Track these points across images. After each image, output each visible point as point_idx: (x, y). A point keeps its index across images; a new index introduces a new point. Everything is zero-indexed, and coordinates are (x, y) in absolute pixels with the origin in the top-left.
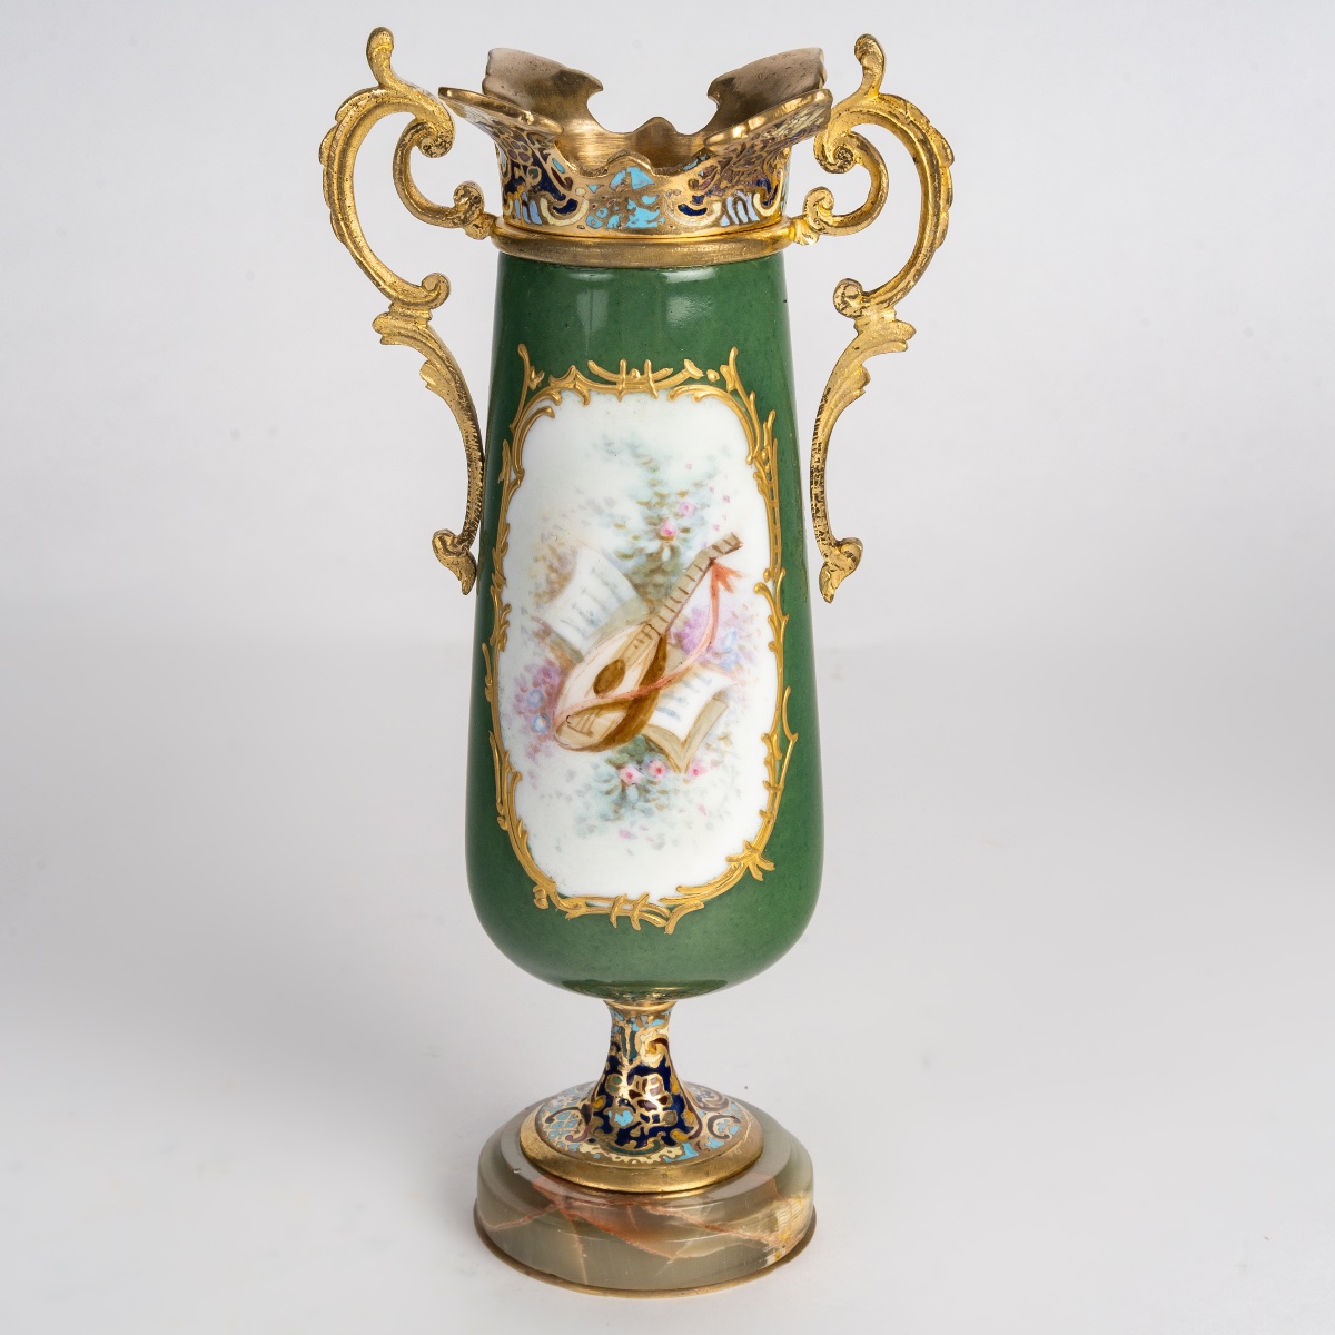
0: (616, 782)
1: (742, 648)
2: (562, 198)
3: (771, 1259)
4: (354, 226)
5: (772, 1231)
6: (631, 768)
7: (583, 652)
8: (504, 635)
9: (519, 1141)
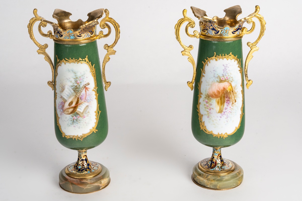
0: (72, 119)
1: (90, 99)
2: (61, 34)
3: (101, 188)
4: (33, 37)
5: (101, 184)
6: (75, 117)
7: (67, 100)
8: (57, 97)
9: (65, 171)
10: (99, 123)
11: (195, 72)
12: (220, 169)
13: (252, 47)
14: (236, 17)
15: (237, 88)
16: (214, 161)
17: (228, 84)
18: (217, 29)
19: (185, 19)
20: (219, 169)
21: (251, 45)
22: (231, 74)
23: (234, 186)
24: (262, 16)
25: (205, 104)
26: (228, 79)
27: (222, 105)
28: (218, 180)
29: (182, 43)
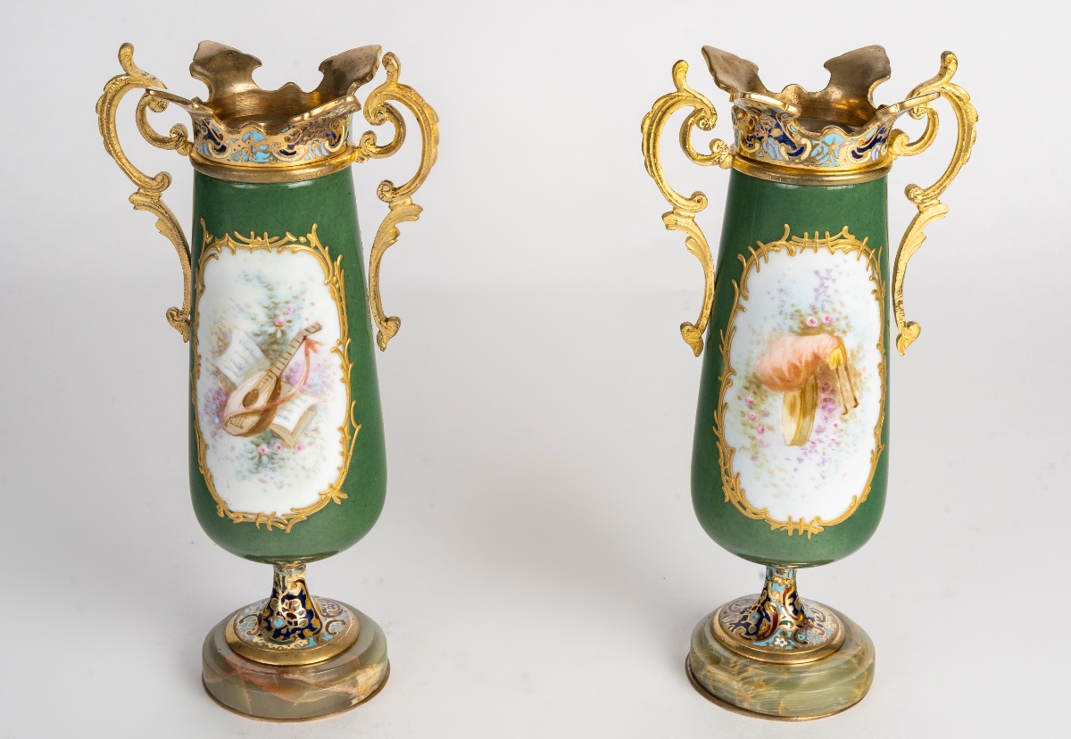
0: (256, 453)
1: (324, 383)
2: (219, 144)
3: (355, 702)
4: (116, 147)
5: (354, 686)
6: (264, 446)
7: (237, 384)
8: (199, 371)
9: (224, 633)
10: (351, 467)
11: (710, 289)
12: (789, 643)
13: (925, 205)
14: (870, 90)
15: (864, 356)
16: (770, 612)
17: (831, 343)
18: (797, 139)
19: (680, 98)
20: (786, 643)
21: (920, 198)
22: (842, 304)
23: (841, 707)
24: (963, 92)
25: (746, 409)
26: (830, 325)
27: (804, 416)
28: (783, 685)
29: (665, 183)
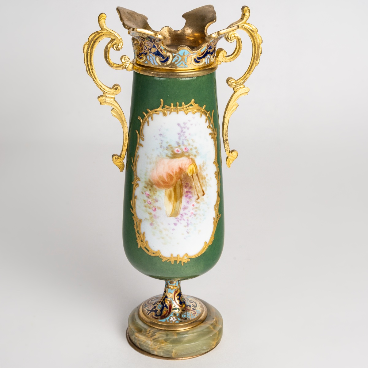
11: (126, 136)
12: (177, 320)
13: (237, 88)
14: (206, 28)
15: (206, 168)
16: (167, 303)
17: (188, 162)
18: (164, 53)
19: (103, 33)
20: (176, 319)
21: (234, 84)
22: (193, 141)
23: (205, 351)
24: (254, 28)
25: (146, 198)
26: (187, 152)
27: (176, 201)
28: (175, 342)
29: (98, 79)
